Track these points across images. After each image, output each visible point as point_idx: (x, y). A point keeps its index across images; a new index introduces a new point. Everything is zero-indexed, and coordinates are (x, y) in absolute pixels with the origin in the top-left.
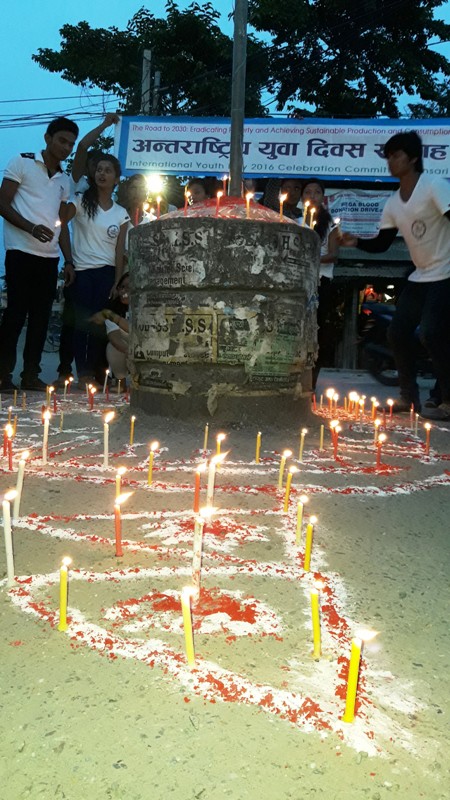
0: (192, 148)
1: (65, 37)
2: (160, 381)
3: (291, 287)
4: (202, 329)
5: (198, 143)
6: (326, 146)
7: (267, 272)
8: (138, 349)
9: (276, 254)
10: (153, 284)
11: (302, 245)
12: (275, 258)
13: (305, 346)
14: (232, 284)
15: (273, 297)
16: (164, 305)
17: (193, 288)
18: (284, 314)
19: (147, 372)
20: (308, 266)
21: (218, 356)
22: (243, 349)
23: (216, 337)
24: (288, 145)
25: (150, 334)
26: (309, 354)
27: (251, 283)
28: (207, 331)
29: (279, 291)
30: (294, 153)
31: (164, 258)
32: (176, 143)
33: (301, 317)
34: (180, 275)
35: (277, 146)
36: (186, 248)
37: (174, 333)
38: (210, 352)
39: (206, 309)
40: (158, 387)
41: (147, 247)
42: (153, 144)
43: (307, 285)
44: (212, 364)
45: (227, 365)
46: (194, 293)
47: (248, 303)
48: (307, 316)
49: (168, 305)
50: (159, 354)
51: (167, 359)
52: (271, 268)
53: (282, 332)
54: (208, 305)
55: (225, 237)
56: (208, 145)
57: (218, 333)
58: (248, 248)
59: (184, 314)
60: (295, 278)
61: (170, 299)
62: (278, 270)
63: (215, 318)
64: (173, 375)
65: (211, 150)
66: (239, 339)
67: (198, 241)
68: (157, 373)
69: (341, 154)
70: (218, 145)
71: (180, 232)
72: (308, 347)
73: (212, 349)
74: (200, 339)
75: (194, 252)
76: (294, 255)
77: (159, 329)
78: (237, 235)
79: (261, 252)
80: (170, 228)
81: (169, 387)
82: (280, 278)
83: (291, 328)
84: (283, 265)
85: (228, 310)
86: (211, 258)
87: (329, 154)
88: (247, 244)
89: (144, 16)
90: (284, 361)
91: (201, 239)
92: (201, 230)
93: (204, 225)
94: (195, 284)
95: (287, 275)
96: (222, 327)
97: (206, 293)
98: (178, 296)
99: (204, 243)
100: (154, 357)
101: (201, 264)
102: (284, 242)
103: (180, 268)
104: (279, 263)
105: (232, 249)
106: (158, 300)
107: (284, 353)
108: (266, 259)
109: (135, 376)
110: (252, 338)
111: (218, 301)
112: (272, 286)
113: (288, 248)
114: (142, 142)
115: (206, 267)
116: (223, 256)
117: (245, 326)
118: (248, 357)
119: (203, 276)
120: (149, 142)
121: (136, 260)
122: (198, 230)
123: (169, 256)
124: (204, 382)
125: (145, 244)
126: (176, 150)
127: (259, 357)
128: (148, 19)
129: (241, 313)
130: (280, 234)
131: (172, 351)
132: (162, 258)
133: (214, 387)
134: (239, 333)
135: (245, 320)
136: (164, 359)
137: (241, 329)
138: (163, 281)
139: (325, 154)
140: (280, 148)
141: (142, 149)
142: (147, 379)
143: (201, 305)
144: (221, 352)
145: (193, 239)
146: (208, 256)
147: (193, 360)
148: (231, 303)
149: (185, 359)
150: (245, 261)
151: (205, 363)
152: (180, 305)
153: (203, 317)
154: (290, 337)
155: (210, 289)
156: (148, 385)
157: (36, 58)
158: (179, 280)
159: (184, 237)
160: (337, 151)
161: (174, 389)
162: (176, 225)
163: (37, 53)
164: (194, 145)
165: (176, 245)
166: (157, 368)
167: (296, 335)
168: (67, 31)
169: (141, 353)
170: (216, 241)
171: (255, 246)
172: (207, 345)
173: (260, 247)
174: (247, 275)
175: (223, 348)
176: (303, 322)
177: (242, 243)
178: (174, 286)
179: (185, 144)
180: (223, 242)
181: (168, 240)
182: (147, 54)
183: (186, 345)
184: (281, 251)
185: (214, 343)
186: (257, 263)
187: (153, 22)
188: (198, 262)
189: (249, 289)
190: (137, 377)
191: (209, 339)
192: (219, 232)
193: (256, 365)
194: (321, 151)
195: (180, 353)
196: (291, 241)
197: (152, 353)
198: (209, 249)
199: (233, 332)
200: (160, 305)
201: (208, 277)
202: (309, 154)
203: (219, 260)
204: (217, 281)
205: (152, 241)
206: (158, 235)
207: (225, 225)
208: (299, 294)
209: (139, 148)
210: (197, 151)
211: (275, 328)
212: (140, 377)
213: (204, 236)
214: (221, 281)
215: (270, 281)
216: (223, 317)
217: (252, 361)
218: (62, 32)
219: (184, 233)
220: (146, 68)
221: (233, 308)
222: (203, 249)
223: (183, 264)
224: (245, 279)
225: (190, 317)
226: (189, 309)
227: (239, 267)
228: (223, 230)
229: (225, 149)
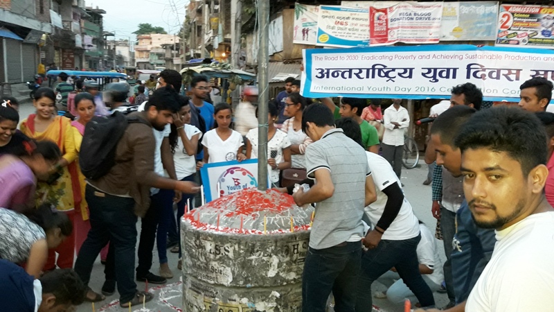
0: (363, 74)
5: (368, 70)
7: (282, 274)
9: (288, 259)
12: (287, 263)
14: (253, 285)
16: (203, 294)
17: (224, 286)
18: (296, 301)
27: (268, 283)
29: (292, 285)
32: (351, 71)
34: (214, 275)
36: (218, 257)
39: (233, 302)
46: (225, 290)
47: (267, 299)
49: (205, 295)
52: (284, 271)
54: (235, 300)
55: (247, 251)
56: (377, 71)
58: (265, 258)
59: (217, 305)
61: (207, 291)
62: (289, 271)
63: (241, 310)
65: (379, 75)
67: (227, 253)
70: (385, 71)
71: (213, 245)
75: (223, 260)
76: (303, 256)
77: (201, 310)
78: (256, 249)
79: (275, 260)
80: (206, 240)
82: (292, 276)
84: (294, 266)
85: (251, 305)
86: (236, 266)
88: (264, 256)
91: (228, 251)
92: (229, 245)
93: (230, 242)
94: (225, 284)
95: (298, 272)
97: (234, 291)
98: (213, 290)
99: (231, 255)
101: (228, 270)
102: (294, 249)
103: (213, 270)
105: (251, 260)
106: (199, 289)
108: (280, 265)
111: (243, 297)
112: (285, 283)
113: (298, 252)
115: (233, 273)
116: (245, 265)
119: (231, 279)
122: (225, 246)
123: (206, 259)
126: (350, 77)
129: (261, 306)
132: (201, 259)
135: (264, 311)
138: (202, 276)
143: (230, 300)
145: (223, 251)
146: (234, 265)
148: (253, 298)
150: (263, 268)
152: (214, 297)
153: (232, 309)
155: (237, 288)
158: (213, 279)
159: (216, 249)
162: (210, 238)
164: (364, 72)
165: (210, 253)
170: (240, 254)
171: (271, 256)
173: (274, 256)
174: (264, 278)
177: (260, 255)
178: (210, 282)
179: (357, 71)
180: (245, 254)
181: (205, 247)
184: (292, 256)
186: (272, 268)
188: (227, 268)
189: (266, 287)
192: (242, 247)
196: (300, 247)
198: (236, 259)
200: (200, 293)
201: (234, 279)
203: (243, 268)
204: (241, 283)
206: (198, 241)
207: (246, 243)
210: (368, 77)
213: (231, 250)
214: (244, 283)
215: (283, 280)
216: (246, 310)
219: (216, 246)
221: (254, 303)
222: (230, 259)
223: (216, 268)
224: (263, 281)
225: (222, 308)
226: (221, 301)
227: (259, 272)
228: (246, 247)
229: (391, 74)
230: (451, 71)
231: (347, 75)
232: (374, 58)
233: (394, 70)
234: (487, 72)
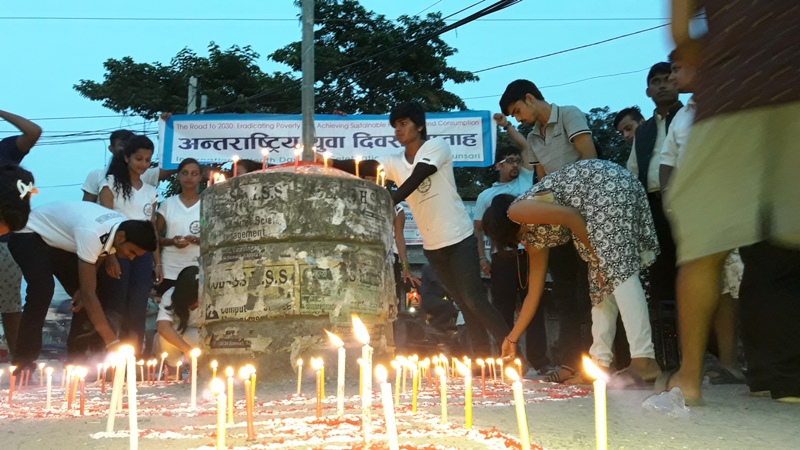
0: (241, 144)
1: (108, 69)
2: (236, 340)
3: (371, 239)
4: (283, 280)
5: (247, 140)
6: (370, 138)
7: (348, 223)
8: (212, 309)
9: (355, 206)
10: (230, 238)
11: (378, 200)
12: (354, 211)
13: (386, 297)
14: (313, 234)
15: (354, 247)
16: (241, 258)
17: (273, 240)
18: (365, 264)
19: (220, 334)
20: (384, 221)
21: (301, 306)
22: (326, 298)
23: (298, 287)
24: (335, 139)
25: (225, 291)
26: (391, 306)
27: (333, 234)
28: (289, 282)
29: (360, 242)
30: (342, 146)
31: (243, 212)
32: (225, 141)
33: (381, 268)
34: (260, 227)
35: (325, 140)
36: (266, 201)
37: (253, 287)
38: (293, 303)
39: (287, 259)
40: (233, 347)
41: (223, 204)
42: (200, 142)
43: (384, 238)
44: (295, 317)
45: (311, 317)
46: (274, 245)
47: (331, 253)
48: (386, 268)
49: (246, 259)
50: (236, 310)
51: (244, 315)
52: (351, 220)
53: (364, 282)
54: (289, 256)
55: (305, 190)
56: (257, 141)
57: (301, 285)
58: (328, 201)
59: (264, 266)
60: (374, 230)
61: (249, 252)
62: (357, 222)
63: (297, 268)
64: (251, 332)
65: (260, 144)
66: (322, 288)
67: (278, 194)
68: (233, 332)
69: (384, 145)
70: (267, 140)
71: (259, 187)
72: (389, 299)
73: (295, 300)
74: (281, 291)
75: (274, 205)
76: (371, 208)
77: (236, 284)
78: (316, 188)
80: (249, 183)
81: (247, 345)
82: (360, 230)
83: (373, 278)
84: (362, 218)
85: (310, 260)
86: (291, 210)
87: (374, 145)
88: (327, 197)
89: (186, 55)
90: (368, 312)
91: (281, 192)
92: (281, 183)
93: (283, 179)
94: (276, 235)
95: (367, 227)
96: (305, 277)
97: (287, 244)
98: (257, 248)
99: (284, 196)
100: (229, 315)
101: (281, 216)
102: (362, 197)
103: (259, 221)
104: (358, 215)
105: (311, 202)
106: (235, 254)
107: (367, 303)
108: (346, 212)
109: (206, 338)
110: (336, 288)
111: (300, 251)
112: (352, 237)
113: (365, 202)
114: (188, 141)
115: (287, 218)
116: (304, 208)
117: (329, 276)
118: (333, 307)
119: (284, 226)
120: (196, 140)
121: (210, 219)
122: (277, 184)
123: (247, 210)
124: (286, 337)
125: (221, 202)
126: (225, 147)
127: (343, 306)
128: (191, 58)
129: (323, 263)
130: (357, 189)
131: (250, 305)
132: (240, 213)
133: (298, 340)
134: (322, 282)
135: (328, 270)
136: (240, 315)
137: (325, 278)
138: (241, 235)
139: (370, 145)
140: (328, 142)
141: (189, 147)
142: (221, 340)
143: (282, 256)
144: (304, 302)
145: (273, 193)
146: (289, 209)
147: (274, 313)
148: (313, 253)
149: (264, 313)
150: (326, 213)
151: (287, 315)
152: (259, 257)
153: (284, 268)
154: (372, 287)
155: (292, 240)
156: (222, 347)
157: (78, 88)
158: (259, 232)
159: (263, 191)
160: (381, 142)
161: (254, 347)
162: (255, 180)
163: (79, 84)
164: (242, 142)
165: (255, 199)
166: (233, 326)
167: (377, 285)
168: (111, 65)
169: (215, 312)
170: (296, 194)
171: (335, 199)
172: (289, 296)
173: (339, 199)
174: (327, 226)
175: (306, 298)
176: (383, 274)
177: (322, 196)
178: (253, 239)
179: (234, 141)
180: (304, 194)
181: (246, 195)
182: (193, 81)
183: (266, 298)
184: (359, 204)
185: (297, 294)
186: (337, 214)
187: (195, 60)
188: (278, 214)
189: (331, 240)
190: (209, 339)
191: (291, 290)
192: (299, 185)
193: (340, 315)
194: (366, 143)
195: (260, 308)
196: (368, 196)
197: (227, 311)
198: (290, 202)
199: (316, 282)
200: (237, 259)
201: (289, 228)
202: (356, 146)
203: (300, 212)
204: (298, 231)
205: (228, 197)
206: (236, 191)
207: (304, 180)
208: (378, 246)
209: (185, 146)
210: (247, 147)
211: (358, 277)
212: (212, 340)
213: (284, 190)
214: (302, 232)
215: (350, 232)
216: (305, 267)
217: (337, 312)
218: (106, 64)
219: (264, 187)
220: (191, 93)
221: (315, 258)
222: (283, 202)
223: (262, 217)
224: (326, 230)
225: (270, 269)
226: (269, 260)
227: (320, 218)
228: (303, 184)
229: (274, 144)
230: (338, 140)
231: (220, 145)
232: (252, 126)
233: (276, 139)
234: (373, 140)
